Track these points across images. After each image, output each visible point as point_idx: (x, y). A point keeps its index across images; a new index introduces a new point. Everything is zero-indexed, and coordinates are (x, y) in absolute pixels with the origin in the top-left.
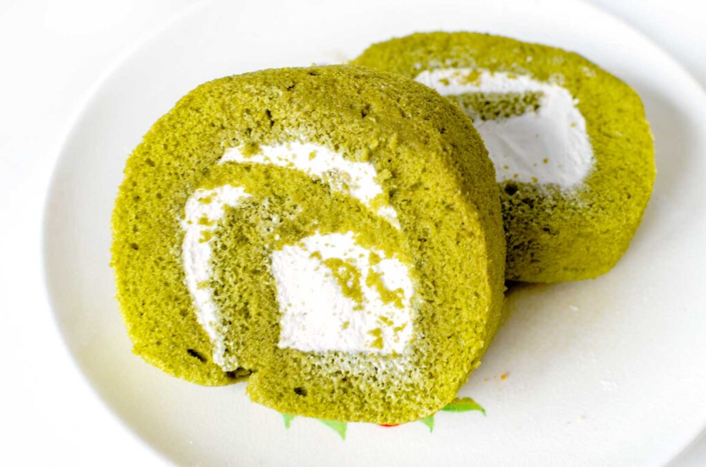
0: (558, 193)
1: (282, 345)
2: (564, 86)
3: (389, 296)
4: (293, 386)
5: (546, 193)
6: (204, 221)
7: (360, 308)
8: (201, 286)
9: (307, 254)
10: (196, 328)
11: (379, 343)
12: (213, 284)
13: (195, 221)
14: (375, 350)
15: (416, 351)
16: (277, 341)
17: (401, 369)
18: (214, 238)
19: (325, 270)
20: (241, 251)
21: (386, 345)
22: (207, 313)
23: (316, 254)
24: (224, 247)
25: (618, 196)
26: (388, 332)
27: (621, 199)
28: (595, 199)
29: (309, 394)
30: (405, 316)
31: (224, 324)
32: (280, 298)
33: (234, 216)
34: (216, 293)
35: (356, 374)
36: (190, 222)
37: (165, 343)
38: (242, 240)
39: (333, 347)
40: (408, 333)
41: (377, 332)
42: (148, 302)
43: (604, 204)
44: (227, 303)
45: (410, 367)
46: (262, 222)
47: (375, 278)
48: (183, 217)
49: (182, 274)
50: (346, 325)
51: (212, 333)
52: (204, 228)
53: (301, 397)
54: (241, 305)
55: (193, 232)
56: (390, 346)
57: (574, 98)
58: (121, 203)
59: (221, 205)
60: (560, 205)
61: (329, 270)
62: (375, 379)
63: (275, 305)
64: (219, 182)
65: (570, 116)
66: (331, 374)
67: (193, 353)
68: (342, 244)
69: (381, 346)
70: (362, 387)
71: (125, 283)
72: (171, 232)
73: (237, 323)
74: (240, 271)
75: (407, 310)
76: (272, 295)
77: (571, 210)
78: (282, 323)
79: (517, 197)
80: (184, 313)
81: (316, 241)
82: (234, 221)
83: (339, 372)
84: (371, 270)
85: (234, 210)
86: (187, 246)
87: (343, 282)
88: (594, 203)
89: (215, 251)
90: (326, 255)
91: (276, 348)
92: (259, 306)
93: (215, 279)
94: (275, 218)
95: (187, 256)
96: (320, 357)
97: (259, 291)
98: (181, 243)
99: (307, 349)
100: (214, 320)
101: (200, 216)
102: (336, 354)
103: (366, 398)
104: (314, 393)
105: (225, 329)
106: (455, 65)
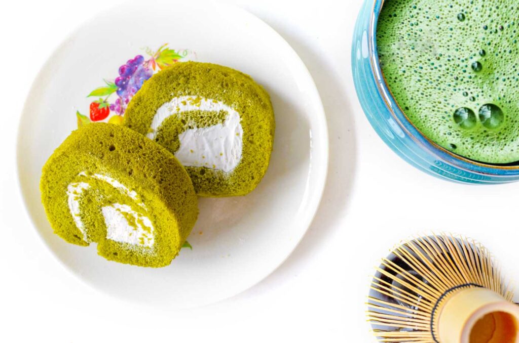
0: (222, 176)
1: (108, 238)
2: (237, 110)
3: (145, 228)
4: (113, 252)
5: (217, 176)
6: (75, 193)
7: (136, 229)
8: (77, 215)
9: (115, 209)
10: (75, 228)
11: (143, 243)
12: (80, 215)
13: (72, 192)
14: (141, 245)
15: (156, 248)
16: (106, 236)
17: (151, 252)
18: (79, 200)
19: (122, 216)
20: (90, 206)
21: (145, 244)
22: (80, 224)
23: (119, 210)
24: (83, 203)
25: (247, 178)
26: (146, 240)
27: (248, 180)
28: (237, 181)
29: (118, 255)
30: (151, 236)
31: (86, 228)
32: (106, 222)
33: (86, 192)
34: (82, 218)
35: (135, 251)
36: (70, 192)
37: (65, 232)
38: (89, 201)
39: (126, 242)
40: (152, 242)
41: (142, 239)
42: (57, 217)
43: (240, 183)
44: (87, 222)
45: (154, 252)
46: (97, 197)
47: (141, 222)
48: (67, 190)
49: (69, 210)
50: (131, 234)
51: (82, 231)
52: (76, 195)
53: (116, 256)
54: (92, 223)
55: (71, 196)
56: (146, 244)
57: (241, 117)
58: (43, 183)
59: (81, 188)
60: (221, 183)
61: (123, 216)
62: (142, 253)
63: (104, 224)
64: (79, 181)
65: (237, 128)
66: (126, 250)
67: (76, 236)
68: (127, 208)
69: (144, 244)
70: (137, 255)
71: (48, 210)
72: (63, 195)
73: (91, 229)
74: (90, 212)
75: (152, 234)
76: (103, 222)
77: (225, 186)
78: (107, 230)
79: (204, 177)
80: (71, 223)
81: (117, 205)
82: (86, 194)
83: (128, 250)
84: (138, 219)
85: (86, 191)
86: (69, 201)
87: (129, 220)
88: (236, 182)
89: (80, 204)
90: (122, 210)
91: (106, 239)
92: (98, 224)
93: (81, 213)
94: (102, 196)
95: (70, 204)
96: (121, 244)
97: (98, 220)
98: (67, 200)
99: (117, 241)
100: (82, 227)
101: (74, 191)
102: (127, 244)
103: (139, 259)
104: (120, 255)
105: (87, 230)
106: (189, 94)
